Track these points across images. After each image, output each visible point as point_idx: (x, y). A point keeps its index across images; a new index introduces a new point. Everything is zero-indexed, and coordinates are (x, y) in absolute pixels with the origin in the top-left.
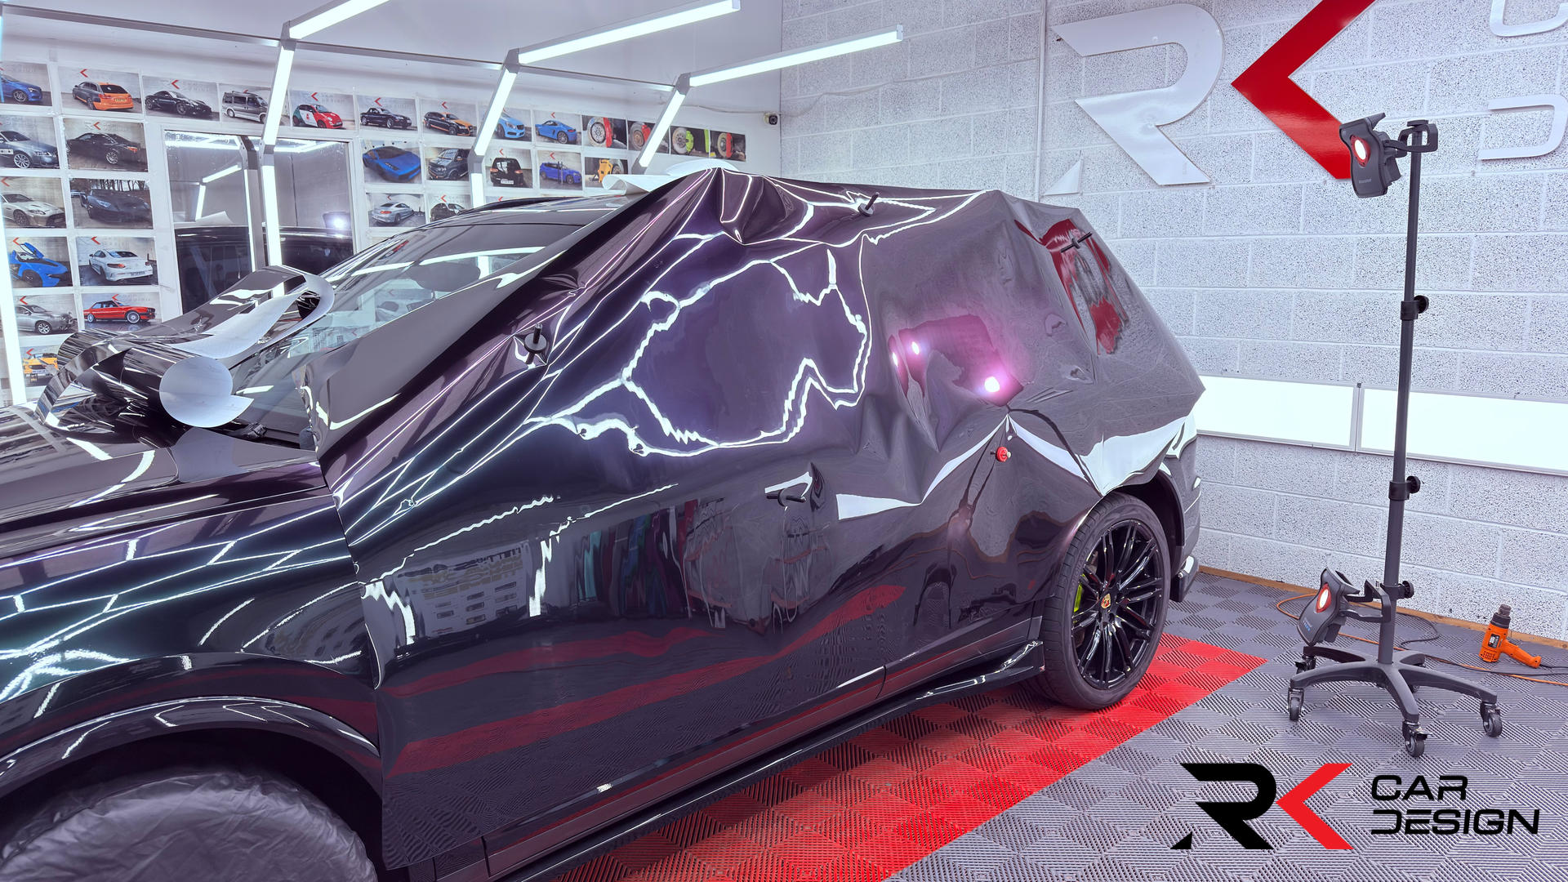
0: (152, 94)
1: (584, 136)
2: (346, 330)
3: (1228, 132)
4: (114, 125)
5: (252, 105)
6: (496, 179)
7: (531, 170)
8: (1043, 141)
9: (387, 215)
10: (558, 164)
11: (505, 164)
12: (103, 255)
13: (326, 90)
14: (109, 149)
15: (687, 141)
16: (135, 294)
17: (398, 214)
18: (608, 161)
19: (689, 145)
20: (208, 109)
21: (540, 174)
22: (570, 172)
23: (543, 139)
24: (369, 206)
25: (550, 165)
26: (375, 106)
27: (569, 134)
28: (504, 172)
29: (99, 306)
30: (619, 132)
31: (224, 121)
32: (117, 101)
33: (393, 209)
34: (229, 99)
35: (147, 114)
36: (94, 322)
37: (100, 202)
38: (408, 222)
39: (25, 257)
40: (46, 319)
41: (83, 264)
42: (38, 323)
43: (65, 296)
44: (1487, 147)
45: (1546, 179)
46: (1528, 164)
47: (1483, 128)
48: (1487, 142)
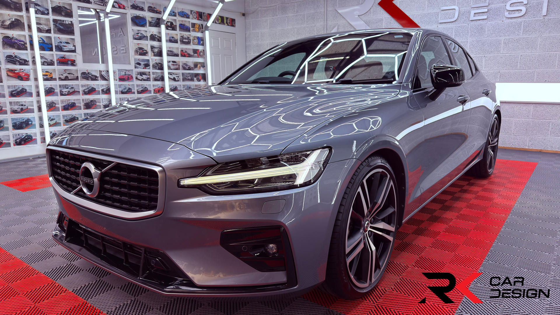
1: (191, 16)
2: (127, 70)
3: (377, 17)
4: (64, 3)
5: (101, 1)
6: (167, 27)
7: (176, 26)
8: (327, 20)
9: (138, 37)
10: (184, 24)
11: (169, 23)
12: (61, 43)
14: (62, 11)
16: (69, 55)
17: (141, 37)
18: (197, 24)
19: (220, 21)
20: (89, 1)
21: (179, 27)
22: (187, 27)
23: (180, 16)
24: (133, 34)
25: (182, 24)
26: (134, 3)
27: (187, 15)
28: (169, 26)
29: (60, 58)
30: (200, 16)
31: (93, 4)
33: (139, 35)
35: (73, 1)
36: (59, 63)
37: (60, 27)
38: (143, 39)
39: (40, 42)
40: (46, 61)
41: (56, 45)
42: (44, 62)
43: (51, 54)
44: (441, 20)
45: (454, 27)
46: (450, 24)
47: (440, 15)
48: (440, 18)
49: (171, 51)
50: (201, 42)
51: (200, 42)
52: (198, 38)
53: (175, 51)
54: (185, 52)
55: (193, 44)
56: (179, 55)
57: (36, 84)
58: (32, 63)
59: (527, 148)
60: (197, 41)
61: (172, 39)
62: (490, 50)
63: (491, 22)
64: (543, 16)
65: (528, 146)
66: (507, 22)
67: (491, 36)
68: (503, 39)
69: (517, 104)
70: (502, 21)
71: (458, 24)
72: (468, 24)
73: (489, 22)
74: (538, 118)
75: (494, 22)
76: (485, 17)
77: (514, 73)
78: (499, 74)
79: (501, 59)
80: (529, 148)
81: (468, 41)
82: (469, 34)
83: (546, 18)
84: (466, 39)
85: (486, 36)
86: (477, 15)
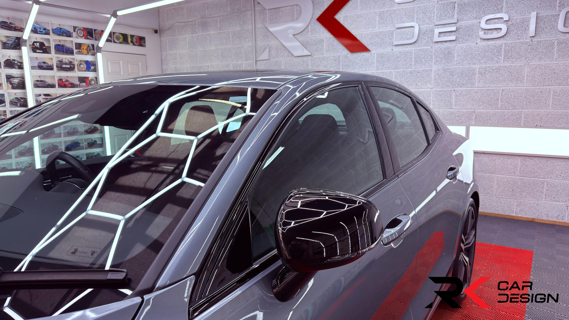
1: (74, 34)
3: (316, 37)
6: (34, 49)
7: (50, 47)
8: (255, 40)
10: (63, 45)
11: (38, 44)
15: (120, 38)
18: (85, 45)
19: (121, 40)
21: (55, 48)
22: (68, 48)
23: (55, 34)
25: (59, 45)
27: (67, 33)
28: (38, 47)
30: (90, 33)
44: (396, 41)
45: (414, 51)
46: (408, 46)
47: (394, 34)
48: (396, 39)
49: (41, 81)
50: (92, 67)
51: (90, 68)
52: (87, 62)
53: (49, 81)
54: (65, 81)
55: (79, 70)
56: (55, 85)
60: (85, 66)
61: (42, 64)
62: (462, 82)
63: (462, 45)
64: (531, 37)
65: (516, 213)
66: (482, 44)
67: (462, 64)
68: (478, 68)
69: (499, 156)
70: (476, 43)
71: (419, 46)
72: (432, 47)
73: (458, 45)
74: (528, 176)
75: (466, 45)
76: (453, 38)
77: (494, 114)
78: (474, 114)
79: (476, 94)
80: (517, 215)
81: (433, 70)
82: (433, 60)
83: (535, 39)
84: (429, 67)
85: (456, 63)
86: (442, 35)
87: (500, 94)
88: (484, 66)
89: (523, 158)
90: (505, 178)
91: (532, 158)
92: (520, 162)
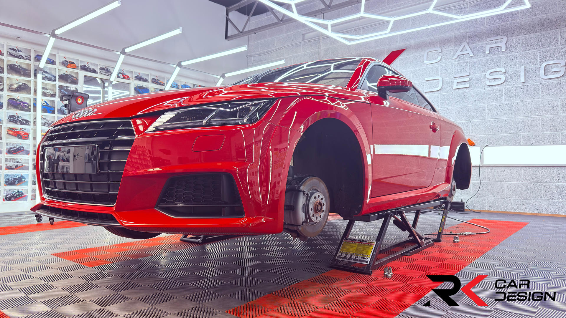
0: (82, 65)
4: (71, 72)
5: (107, 71)
12: (64, 107)
13: (127, 70)
14: (69, 78)
20: (95, 71)
26: (139, 75)
31: (99, 74)
32: (73, 66)
34: (101, 69)
35: (80, 70)
37: (65, 92)
39: (44, 105)
40: (47, 122)
41: (59, 108)
42: (45, 123)
43: (53, 116)
44: (426, 89)
45: (439, 96)
46: (435, 93)
47: (425, 85)
48: (426, 88)
57: (34, 143)
58: (33, 124)
59: (522, 212)
62: (475, 116)
63: (474, 90)
64: (522, 83)
65: (523, 210)
66: (488, 89)
67: (475, 103)
68: (487, 106)
69: (507, 167)
70: (483, 89)
71: (443, 93)
72: (452, 92)
73: (472, 90)
74: (529, 181)
75: (477, 90)
76: (468, 86)
77: (501, 138)
78: (486, 138)
79: (486, 124)
80: (524, 212)
81: (454, 109)
82: (454, 101)
83: (525, 84)
84: (451, 106)
85: (470, 103)
86: (460, 84)
87: (504, 123)
88: (490, 104)
89: (524, 168)
90: (513, 184)
91: (531, 168)
92: (522, 171)
